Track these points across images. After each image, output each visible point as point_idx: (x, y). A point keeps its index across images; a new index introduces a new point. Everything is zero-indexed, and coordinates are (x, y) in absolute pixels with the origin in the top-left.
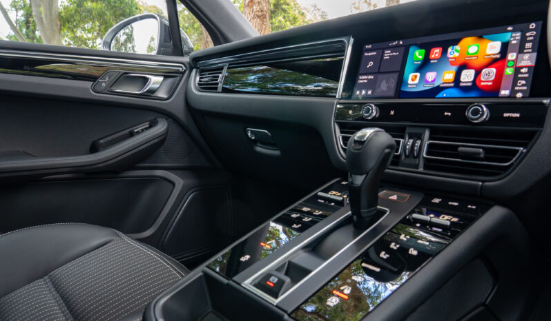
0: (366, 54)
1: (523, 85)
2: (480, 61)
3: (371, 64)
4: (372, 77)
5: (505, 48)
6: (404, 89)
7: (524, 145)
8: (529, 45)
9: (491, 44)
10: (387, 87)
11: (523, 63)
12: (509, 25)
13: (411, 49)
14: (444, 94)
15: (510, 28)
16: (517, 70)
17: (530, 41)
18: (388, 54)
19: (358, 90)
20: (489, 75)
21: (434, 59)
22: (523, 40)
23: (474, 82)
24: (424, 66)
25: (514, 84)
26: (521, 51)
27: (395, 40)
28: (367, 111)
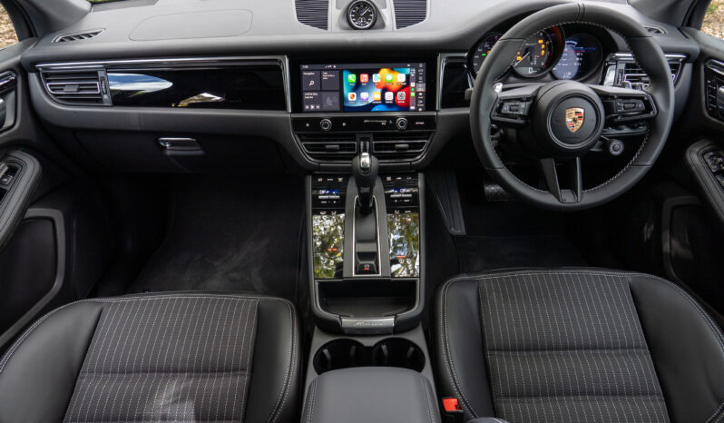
0: (305, 74)
1: (421, 103)
2: (395, 87)
3: (312, 83)
4: (317, 94)
5: (408, 77)
6: (346, 104)
7: (427, 139)
8: (421, 78)
9: (399, 75)
10: (332, 102)
11: (419, 90)
12: (408, 62)
13: (345, 73)
14: (376, 109)
15: (409, 65)
16: (417, 93)
17: (421, 76)
18: (325, 76)
19: (307, 104)
20: (402, 96)
21: (364, 83)
22: (417, 75)
23: (394, 100)
24: (357, 87)
25: (417, 103)
26: (417, 82)
27: (329, 64)
28: (326, 125)
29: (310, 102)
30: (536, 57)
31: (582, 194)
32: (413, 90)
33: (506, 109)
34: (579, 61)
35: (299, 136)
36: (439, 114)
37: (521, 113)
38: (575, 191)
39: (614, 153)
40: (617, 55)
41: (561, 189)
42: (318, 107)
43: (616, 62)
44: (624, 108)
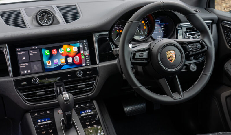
0: (19, 53)
1: (88, 61)
2: (72, 54)
3: (24, 58)
4: (28, 64)
5: (79, 48)
6: (46, 68)
7: (95, 80)
8: (86, 48)
9: (74, 48)
10: (38, 68)
11: (86, 54)
12: (78, 40)
13: (43, 50)
14: (63, 68)
15: (78, 42)
16: (85, 56)
17: (86, 46)
18: (31, 53)
19: (22, 71)
20: (77, 59)
21: (55, 54)
22: (84, 46)
23: (73, 61)
24: (51, 57)
25: (86, 62)
26: (84, 50)
27: (33, 46)
28: (36, 81)
29: (24, 69)
30: (142, 30)
31: (183, 94)
32: (82, 54)
33: (137, 56)
34: (163, 30)
35: (19, 90)
36: (99, 66)
37: (145, 57)
38: (179, 92)
39: (193, 70)
40: (181, 24)
41: (172, 93)
42: (29, 71)
43: (181, 28)
44: (192, 48)
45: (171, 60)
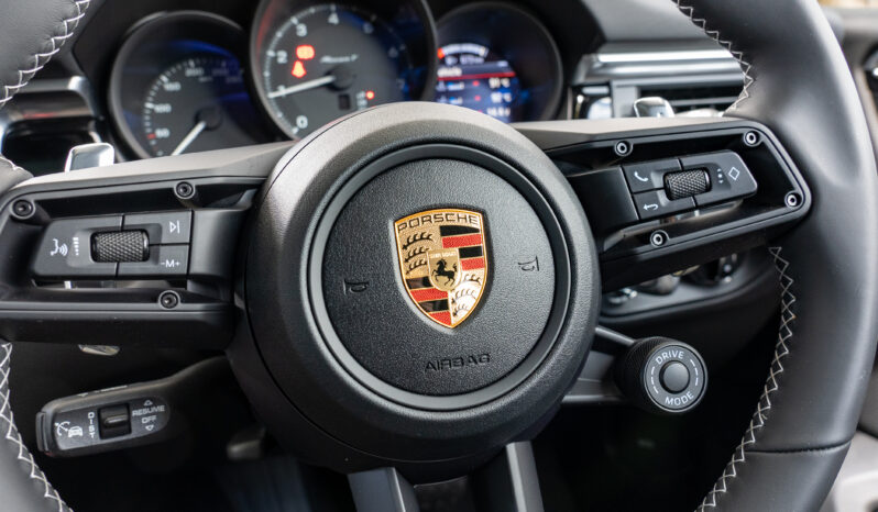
39: (673, 403)
40: (604, 58)
43: (608, 84)
44: (669, 195)
45: (443, 305)
